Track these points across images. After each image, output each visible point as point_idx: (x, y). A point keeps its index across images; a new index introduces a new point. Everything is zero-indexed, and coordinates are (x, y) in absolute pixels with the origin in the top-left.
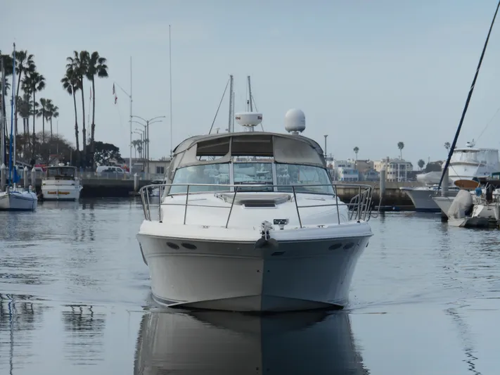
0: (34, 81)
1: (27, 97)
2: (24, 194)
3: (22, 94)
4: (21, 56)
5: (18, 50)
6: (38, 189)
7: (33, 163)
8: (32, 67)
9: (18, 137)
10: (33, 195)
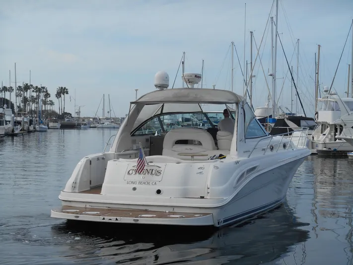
0: (47, 95)
1: (46, 100)
2: (44, 127)
3: (44, 98)
4: (44, 88)
5: (43, 86)
6: (48, 126)
7: (47, 118)
8: (47, 91)
9: (42, 111)
10: (46, 127)
